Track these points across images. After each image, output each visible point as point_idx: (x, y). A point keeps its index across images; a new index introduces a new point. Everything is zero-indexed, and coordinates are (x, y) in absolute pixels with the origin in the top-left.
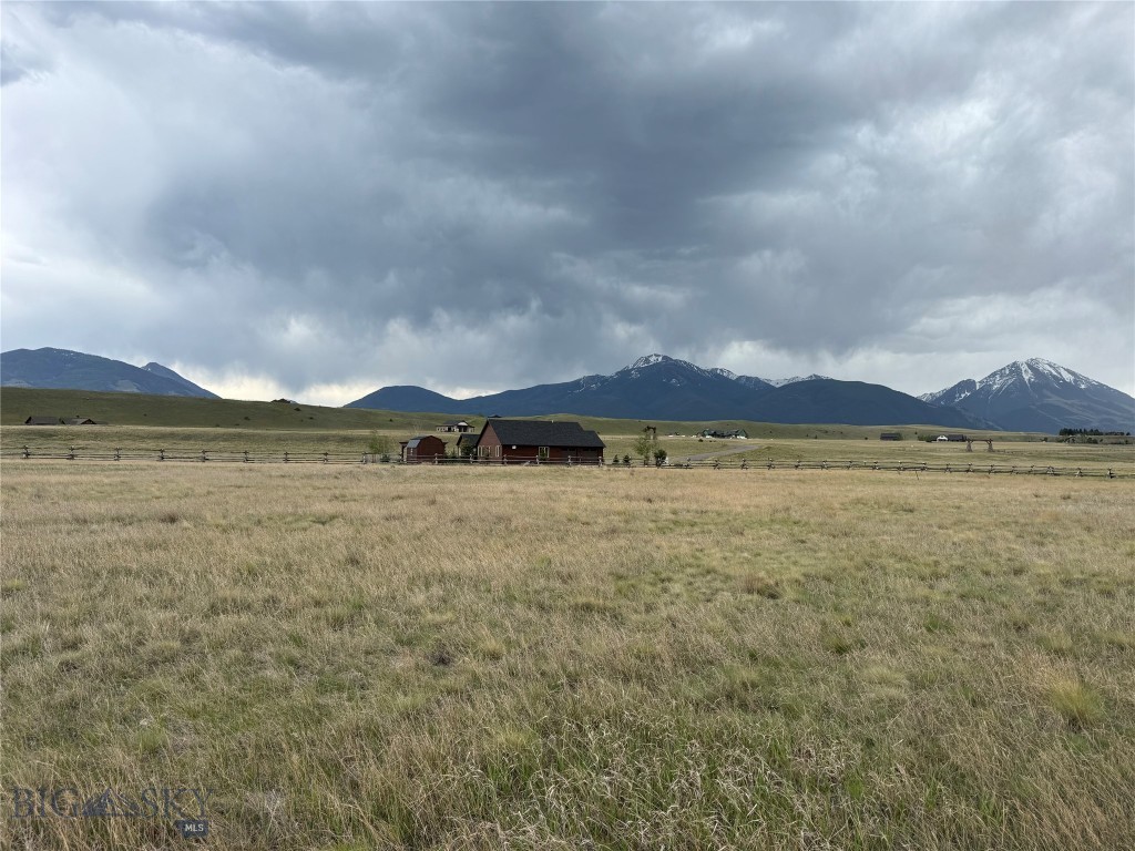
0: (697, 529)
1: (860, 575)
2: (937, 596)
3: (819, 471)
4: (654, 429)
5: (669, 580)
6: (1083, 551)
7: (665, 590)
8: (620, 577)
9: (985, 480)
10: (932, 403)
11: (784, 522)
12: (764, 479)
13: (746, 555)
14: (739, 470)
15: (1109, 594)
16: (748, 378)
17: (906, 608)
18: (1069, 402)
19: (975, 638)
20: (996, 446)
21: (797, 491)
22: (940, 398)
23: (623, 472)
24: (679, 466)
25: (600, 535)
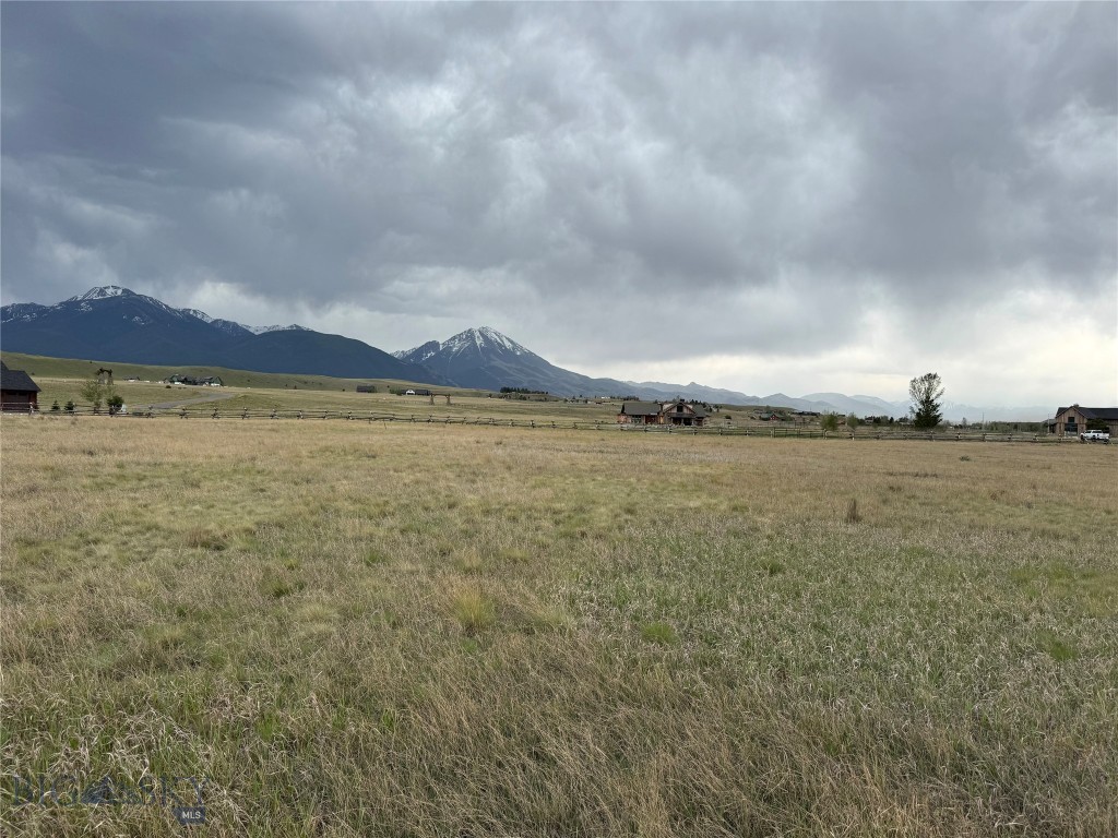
0: (144, 483)
1: (314, 518)
2: (381, 532)
3: (295, 421)
4: (110, 372)
5: (96, 542)
6: (502, 486)
7: (89, 554)
8: (30, 544)
9: (441, 429)
10: (403, 360)
11: (248, 471)
12: (236, 429)
13: (197, 507)
14: (210, 420)
15: (514, 519)
16: (225, 323)
17: (351, 546)
18: (509, 365)
19: (406, 566)
20: (453, 400)
21: (267, 441)
22: (409, 357)
23: (63, 420)
24: (139, 414)
25: (13, 496)
